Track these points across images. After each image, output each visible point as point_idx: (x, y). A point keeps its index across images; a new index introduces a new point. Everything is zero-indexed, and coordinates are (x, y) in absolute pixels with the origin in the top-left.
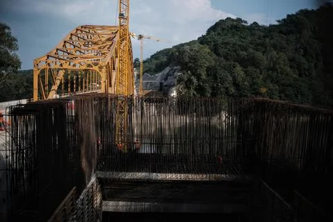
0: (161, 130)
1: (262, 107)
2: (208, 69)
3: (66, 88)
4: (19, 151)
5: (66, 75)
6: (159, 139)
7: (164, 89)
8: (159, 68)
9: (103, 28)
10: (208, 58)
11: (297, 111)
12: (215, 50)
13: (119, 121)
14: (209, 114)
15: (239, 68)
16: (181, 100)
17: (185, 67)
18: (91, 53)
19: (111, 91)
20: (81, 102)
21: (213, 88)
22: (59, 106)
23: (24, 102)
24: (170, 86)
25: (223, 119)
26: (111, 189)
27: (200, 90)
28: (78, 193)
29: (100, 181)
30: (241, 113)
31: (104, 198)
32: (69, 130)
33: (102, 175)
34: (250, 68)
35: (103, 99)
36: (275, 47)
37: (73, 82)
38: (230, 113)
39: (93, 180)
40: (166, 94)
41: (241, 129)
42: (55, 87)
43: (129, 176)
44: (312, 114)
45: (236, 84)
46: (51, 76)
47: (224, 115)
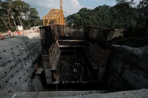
0: (70, 32)
1: (89, 27)
2: (79, 19)
3: (50, 23)
4: (42, 36)
5: (50, 21)
6: (69, 34)
7: (70, 24)
8: (69, 19)
9: (57, 10)
10: (79, 17)
11: (96, 28)
12: (81, 15)
13: (62, 30)
14: (79, 29)
15: (85, 19)
16: (74, 26)
17: (74, 19)
18: (55, 16)
19: (60, 24)
20: (54, 26)
21: (80, 24)
22: (49, 27)
23: (42, 26)
24: (71, 23)
25: (82, 30)
26: (61, 43)
27: (77, 24)
29: (59, 42)
30: (85, 29)
31: (60, 45)
32: (52, 32)
33: (59, 40)
34: (88, 19)
35: (58, 26)
36: (93, 15)
37: (52, 22)
38: (83, 28)
39: (57, 41)
41: (85, 32)
42: (48, 23)
43: (64, 41)
44: (99, 29)
45: (84, 23)
46: (47, 21)
47: (82, 29)
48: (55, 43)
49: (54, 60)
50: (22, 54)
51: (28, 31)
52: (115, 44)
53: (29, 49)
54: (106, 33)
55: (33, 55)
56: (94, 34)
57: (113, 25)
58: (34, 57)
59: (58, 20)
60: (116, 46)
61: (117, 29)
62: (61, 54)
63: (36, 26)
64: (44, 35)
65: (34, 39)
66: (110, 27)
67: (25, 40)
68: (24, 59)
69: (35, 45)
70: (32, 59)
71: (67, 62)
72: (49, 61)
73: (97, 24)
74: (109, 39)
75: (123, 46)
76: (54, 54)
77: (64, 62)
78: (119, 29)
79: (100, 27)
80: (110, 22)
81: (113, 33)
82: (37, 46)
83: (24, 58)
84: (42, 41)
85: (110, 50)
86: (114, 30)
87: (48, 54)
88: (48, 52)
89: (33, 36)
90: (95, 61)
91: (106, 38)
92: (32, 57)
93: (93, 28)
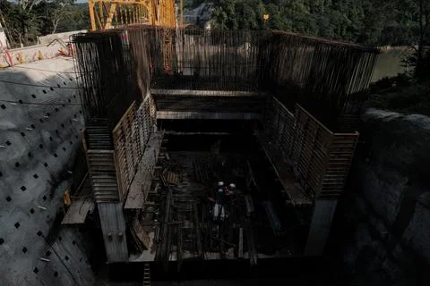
0: (199, 56)
1: (277, 38)
2: (237, 5)
3: (119, 21)
4: (87, 72)
5: (118, 9)
6: (197, 65)
7: (200, 23)
11: (305, 42)
13: (165, 49)
14: (235, 45)
15: (261, 5)
17: (217, 3)
19: (157, 23)
20: (132, 32)
21: (240, 23)
22: (115, 36)
23: (85, 31)
24: (205, 21)
25: (246, 49)
26: (161, 102)
27: (230, 24)
28: (138, 105)
29: (154, 97)
30: (261, 44)
31: (157, 109)
32: (126, 57)
33: (154, 92)
35: (151, 31)
37: (125, 15)
38: (252, 43)
39: (148, 95)
40: (202, 27)
42: (110, 20)
43: (175, 92)
44: (316, 44)
46: (105, 10)
47: (248, 45)
48: (139, 100)
49: (136, 171)
50: (8, 143)
51: (27, 52)
52: (378, 107)
53: (33, 126)
54: (343, 61)
55: (53, 149)
56: (297, 66)
57: (373, 30)
58: (56, 156)
59: (150, 8)
60: (383, 114)
61: (389, 48)
62: (163, 145)
63: (59, 31)
64: (96, 70)
65: (54, 85)
66: (362, 39)
67: (19, 89)
68: (17, 165)
69: (57, 110)
70: (46, 165)
71: (189, 176)
72: (115, 175)
73: (308, 26)
74: (353, 87)
75: (413, 117)
76: (135, 145)
77: (173, 177)
78: (398, 48)
79: (320, 39)
80: (363, 15)
81: (373, 62)
82: (67, 112)
83: (13, 164)
84: (86, 91)
85: (357, 133)
86: (377, 52)
87: (112, 147)
88: (112, 140)
89: (49, 74)
90: (297, 174)
91: (343, 82)
92: (45, 156)
93: (291, 41)
